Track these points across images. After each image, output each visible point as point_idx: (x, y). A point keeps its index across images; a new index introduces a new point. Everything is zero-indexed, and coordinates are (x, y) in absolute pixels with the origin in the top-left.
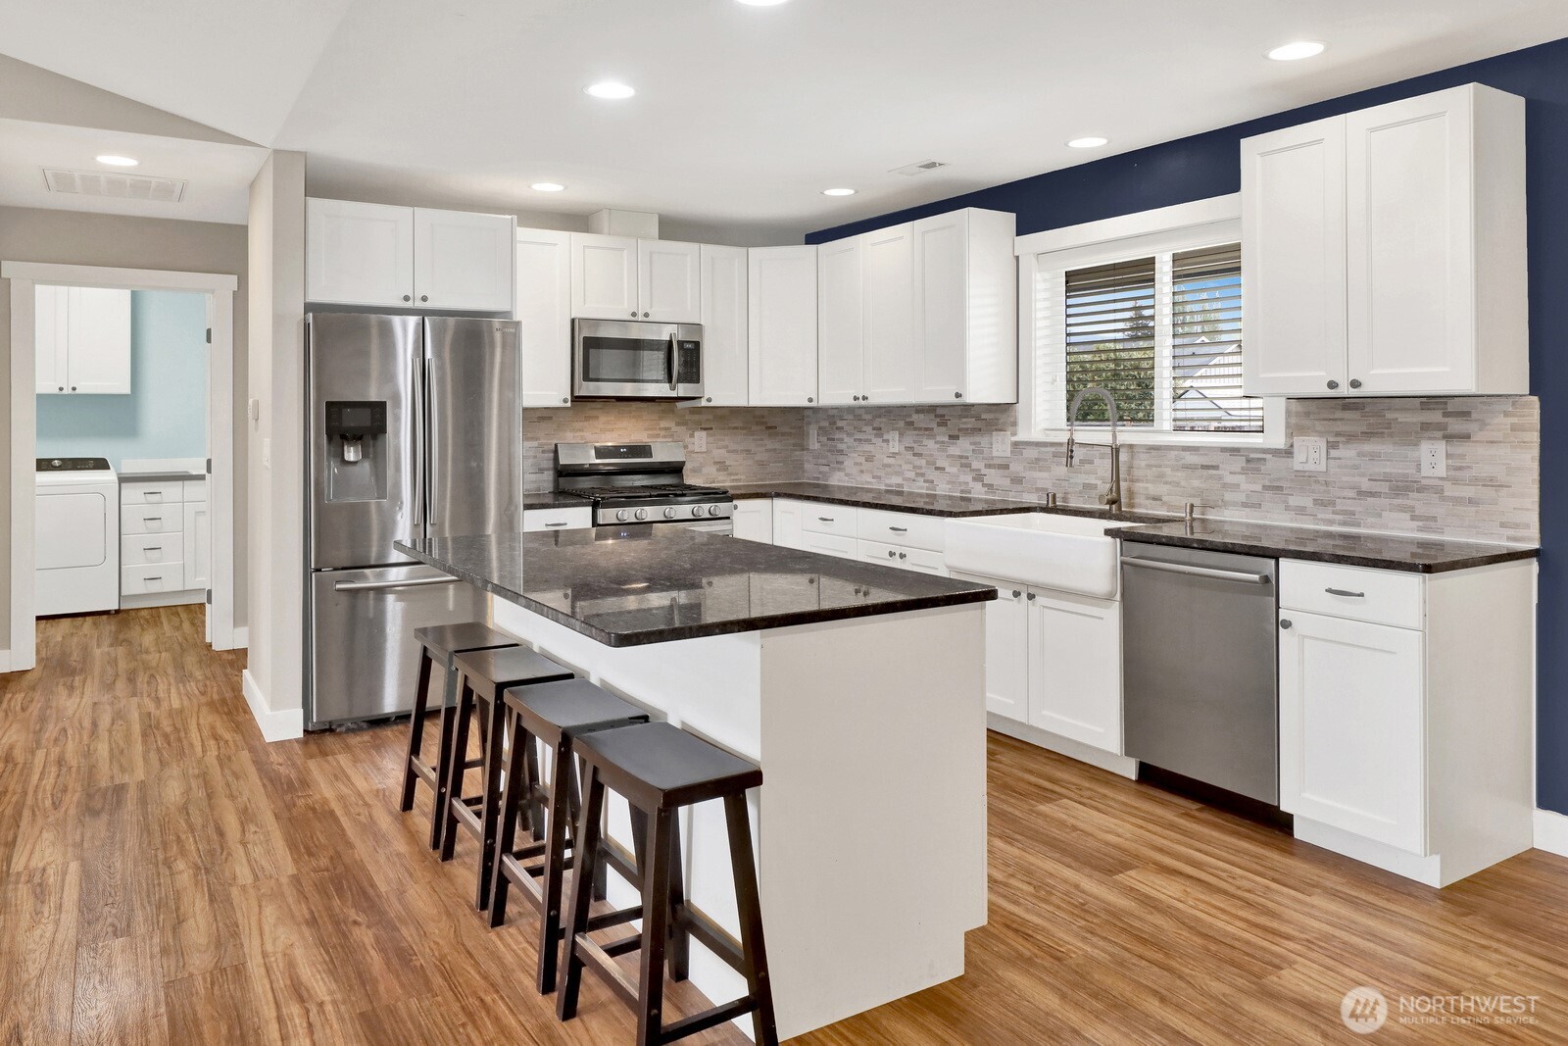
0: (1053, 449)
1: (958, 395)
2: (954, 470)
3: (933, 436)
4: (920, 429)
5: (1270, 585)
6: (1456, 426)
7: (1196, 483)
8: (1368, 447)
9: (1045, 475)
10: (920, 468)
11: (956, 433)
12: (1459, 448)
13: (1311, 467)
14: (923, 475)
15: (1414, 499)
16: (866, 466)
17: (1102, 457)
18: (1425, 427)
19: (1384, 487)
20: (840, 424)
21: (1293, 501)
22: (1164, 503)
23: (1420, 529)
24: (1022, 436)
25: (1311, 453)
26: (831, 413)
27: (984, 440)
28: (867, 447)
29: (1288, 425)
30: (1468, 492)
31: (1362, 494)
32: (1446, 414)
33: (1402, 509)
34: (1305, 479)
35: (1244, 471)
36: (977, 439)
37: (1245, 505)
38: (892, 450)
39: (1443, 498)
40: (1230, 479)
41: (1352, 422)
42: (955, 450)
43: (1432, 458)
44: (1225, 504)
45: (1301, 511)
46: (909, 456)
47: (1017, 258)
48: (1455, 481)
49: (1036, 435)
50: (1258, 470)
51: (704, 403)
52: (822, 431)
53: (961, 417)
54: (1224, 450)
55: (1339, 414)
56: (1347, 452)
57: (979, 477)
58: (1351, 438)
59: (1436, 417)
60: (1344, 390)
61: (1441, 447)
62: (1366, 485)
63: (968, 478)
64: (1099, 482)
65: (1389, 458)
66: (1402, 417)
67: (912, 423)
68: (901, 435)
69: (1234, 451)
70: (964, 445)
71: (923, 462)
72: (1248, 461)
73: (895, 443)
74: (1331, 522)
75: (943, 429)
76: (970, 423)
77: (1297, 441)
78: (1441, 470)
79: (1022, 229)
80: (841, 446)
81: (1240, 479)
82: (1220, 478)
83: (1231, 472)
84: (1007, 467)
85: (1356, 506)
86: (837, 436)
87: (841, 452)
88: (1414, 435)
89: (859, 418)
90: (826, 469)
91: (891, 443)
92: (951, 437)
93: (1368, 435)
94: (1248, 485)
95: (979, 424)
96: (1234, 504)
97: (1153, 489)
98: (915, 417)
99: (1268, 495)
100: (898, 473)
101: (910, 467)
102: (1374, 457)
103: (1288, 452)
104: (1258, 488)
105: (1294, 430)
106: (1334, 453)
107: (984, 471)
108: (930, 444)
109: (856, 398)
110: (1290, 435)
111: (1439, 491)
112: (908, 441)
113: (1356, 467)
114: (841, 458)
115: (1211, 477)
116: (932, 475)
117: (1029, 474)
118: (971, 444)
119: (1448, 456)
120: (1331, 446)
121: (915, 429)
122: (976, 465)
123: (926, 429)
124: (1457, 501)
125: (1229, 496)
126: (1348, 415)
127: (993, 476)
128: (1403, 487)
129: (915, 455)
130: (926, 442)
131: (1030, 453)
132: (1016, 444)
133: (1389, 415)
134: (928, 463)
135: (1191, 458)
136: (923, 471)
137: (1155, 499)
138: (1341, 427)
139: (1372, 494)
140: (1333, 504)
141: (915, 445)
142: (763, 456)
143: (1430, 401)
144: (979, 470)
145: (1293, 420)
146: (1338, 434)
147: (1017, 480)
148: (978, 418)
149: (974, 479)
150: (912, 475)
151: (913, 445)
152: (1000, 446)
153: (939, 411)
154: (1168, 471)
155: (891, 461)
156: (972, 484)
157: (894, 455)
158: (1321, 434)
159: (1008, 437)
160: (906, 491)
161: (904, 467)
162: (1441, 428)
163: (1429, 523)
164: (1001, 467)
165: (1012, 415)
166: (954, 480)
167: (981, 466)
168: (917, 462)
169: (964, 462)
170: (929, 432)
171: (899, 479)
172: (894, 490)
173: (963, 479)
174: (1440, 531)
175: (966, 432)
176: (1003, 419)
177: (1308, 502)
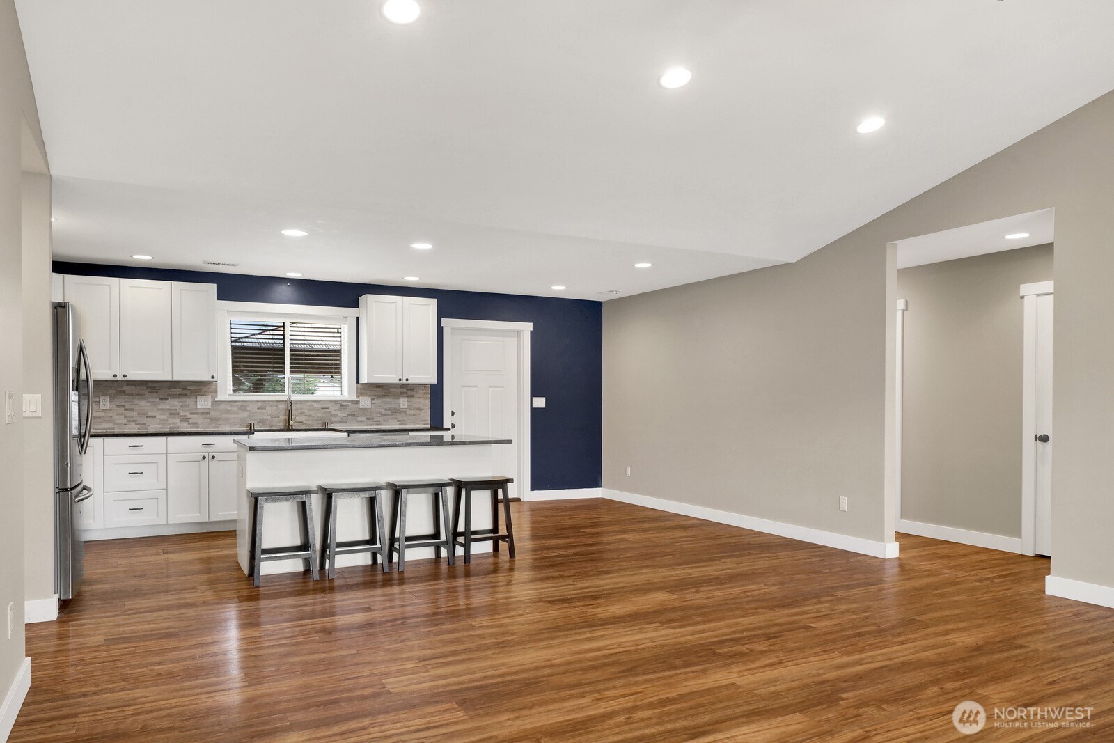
0: (241, 404)
2: (164, 417)
3: (146, 399)
4: (132, 395)
6: (410, 393)
7: (319, 415)
8: (384, 400)
9: (233, 416)
10: (133, 417)
11: (166, 397)
12: (411, 400)
13: (366, 407)
14: (133, 421)
15: (398, 415)
17: (271, 406)
18: (402, 393)
19: (389, 412)
21: (359, 419)
22: (304, 424)
23: (400, 424)
24: (220, 397)
25: (366, 402)
27: (189, 401)
29: (357, 393)
30: (413, 412)
31: (382, 415)
32: (407, 389)
33: (394, 419)
34: (364, 411)
35: (340, 409)
36: (184, 399)
37: (340, 422)
38: (102, 407)
39: (407, 414)
40: (334, 412)
41: (379, 392)
42: (164, 406)
43: (403, 403)
44: (333, 422)
45: (362, 422)
46: (121, 410)
47: (217, 310)
48: (409, 409)
50: (346, 409)
53: (170, 388)
54: (331, 402)
55: (375, 389)
56: (378, 402)
57: (185, 419)
58: (379, 397)
59: (404, 390)
60: (404, 381)
61: (406, 399)
62: (384, 412)
63: (177, 421)
64: (269, 417)
65: (390, 403)
66: (395, 390)
67: (124, 391)
68: (112, 398)
70: (173, 403)
71: (135, 414)
72: (342, 406)
74: (372, 425)
75: (155, 395)
76: (178, 391)
77: (361, 399)
78: (406, 407)
81: (339, 412)
82: (330, 412)
83: (334, 410)
84: (208, 413)
85: (381, 419)
88: (397, 396)
91: (101, 403)
92: (160, 399)
93: (385, 396)
94: (341, 414)
95: (185, 392)
96: (336, 422)
97: (298, 419)
98: (125, 388)
99: (350, 417)
100: (107, 421)
101: (123, 417)
102: (386, 403)
103: (358, 402)
104: (346, 415)
105: (360, 395)
106: (373, 402)
107: (189, 416)
108: (143, 403)
110: (358, 397)
111: (405, 412)
112: (120, 401)
113: (381, 406)
115: (327, 412)
116: (142, 420)
117: (224, 416)
118: (178, 402)
119: (408, 402)
120: (373, 399)
121: (127, 395)
122: (182, 413)
123: (137, 395)
124: (410, 415)
125: (333, 419)
126: (379, 389)
127: (194, 418)
128: (395, 412)
129: (125, 410)
130: (136, 402)
131: (223, 407)
132: (215, 402)
133: (391, 390)
134: (139, 414)
135: (316, 405)
136: (135, 419)
137: (299, 422)
138: (376, 393)
139: (386, 415)
140: (373, 419)
141: (126, 404)
143: (403, 385)
144: (186, 416)
145: (359, 391)
146: (375, 396)
147: (217, 420)
148: (184, 389)
149: (181, 421)
150: (125, 421)
151: (124, 404)
152: (203, 403)
153: (149, 384)
154: (306, 411)
155: (103, 414)
156: (179, 424)
157: (104, 411)
158: (369, 396)
159: (209, 398)
160: (117, 431)
161: (115, 417)
162: (406, 393)
163: (402, 422)
164: (202, 413)
165: (212, 387)
166: (164, 422)
167: (187, 414)
168: (128, 413)
169: (174, 414)
170: (141, 396)
171: (110, 425)
172: (104, 431)
173: (171, 421)
174: (406, 424)
175: (174, 396)
176: (205, 389)
177: (364, 419)
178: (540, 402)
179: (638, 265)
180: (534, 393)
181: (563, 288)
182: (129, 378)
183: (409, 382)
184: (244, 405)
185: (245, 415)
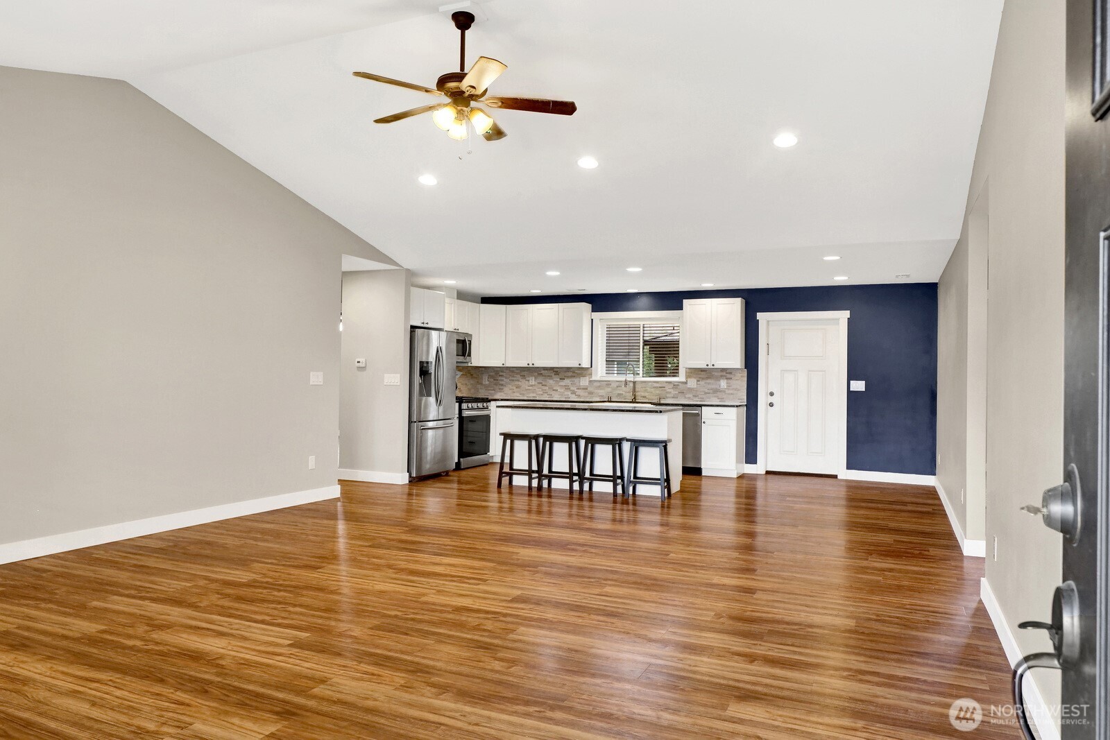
0: (606, 383)
1: (580, 365)
2: (562, 390)
3: (553, 379)
4: (545, 376)
5: (699, 416)
6: (729, 376)
7: (657, 392)
8: (707, 382)
9: (601, 391)
10: (546, 390)
11: (563, 377)
12: (729, 381)
13: (692, 387)
14: (546, 393)
15: (719, 394)
16: (515, 390)
18: (721, 376)
19: (711, 391)
20: (501, 374)
21: (687, 396)
22: (647, 398)
23: (720, 402)
24: (594, 378)
25: (692, 383)
26: (495, 369)
27: (576, 380)
28: (517, 383)
29: (686, 375)
30: (731, 392)
31: (706, 393)
32: (727, 373)
33: (715, 397)
34: (690, 390)
35: (673, 388)
36: (573, 379)
37: (673, 397)
38: (531, 384)
39: (726, 393)
40: (668, 390)
41: (703, 375)
42: (563, 383)
43: (723, 384)
44: (667, 398)
45: (689, 398)
46: (540, 386)
47: (592, 320)
48: (728, 389)
49: (598, 378)
50: (677, 388)
51: (469, 365)
52: (490, 377)
53: (566, 372)
54: (667, 382)
55: (700, 373)
56: (702, 383)
57: (574, 393)
58: (703, 379)
59: (724, 374)
60: (711, 367)
61: (725, 381)
62: (707, 391)
63: (569, 393)
64: (624, 393)
65: (712, 384)
66: (717, 374)
67: (541, 374)
68: (536, 378)
69: (670, 382)
70: (567, 382)
71: (547, 388)
72: (674, 385)
73: (532, 381)
74: (697, 401)
75: (558, 376)
76: (570, 374)
77: (689, 380)
78: (725, 387)
79: (594, 310)
80: (501, 382)
81: (672, 390)
82: (665, 390)
83: (669, 388)
84: (587, 389)
85: (704, 396)
86: (500, 378)
87: (502, 385)
88: (718, 379)
89: (513, 372)
90: (493, 392)
92: (560, 379)
93: (707, 378)
94: (674, 392)
95: (574, 374)
96: (670, 398)
97: (643, 394)
98: (543, 372)
99: (680, 395)
100: (533, 392)
101: (541, 390)
102: (709, 384)
103: (686, 383)
104: (677, 393)
105: (688, 376)
106: (698, 383)
108: (551, 382)
109: (528, 364)
110: (687, 378)
111: (725, 391)
112: (540, 379)
113: (704, 386)
114: (502, 387)
116: (553, 393)
117: (596, 391)
118: (570, 381)
119: (727, 383)
120: (698, 381)
121: (543, 376)
122: (572, 388)
123: (548, 376)
124: (729, 394)
125: (668, 395)
126: (702, 373)
127: (580, 392)
128: (716, 391)
129: (542, 385)
130: (548, 380)
131: (595, 384)
132: (590, 381)
133: (715, 373)
134: (549, 388)
135: (655, 385)
137: (644, 397)
138: (701, 376)
139: (709, 393)
140: (698, 396)
141: (543, 382)
142: (470, 386)
143: (723, 370)
145: (688, 374)
146: (700, 378)
147: (591, 393)
148: (574, 372)
149: (571, 393)
152: (584, 382)
153: (555, 370)
154: (648, 389)
155: (531, 388)
156: (570, 395)
157: (532, 386)
158: (695, 378)
159: (587, 379)
160: (537, 399)
161: (537, 390)
162: (725, 376)
163: (722, 399)
164: (583, 389)
165: (589, 372)
166: (562, 394)
167: (575, 389)
168: (544, 388)
169: (567, 388)
170: (550, 377)
171: (534, 395)
172: (532, 399)
173: (566, 393)
174: (725, 402)
175: (568, 377)
176: (585, 372)
177: (691, 396)
178: (858, 386)
179: (826, 258)
180: (852, 376)
181: (846, 278)
182: (536, 365)
183: (715, 367)
184: (608, 383)
185: (609, 390)
